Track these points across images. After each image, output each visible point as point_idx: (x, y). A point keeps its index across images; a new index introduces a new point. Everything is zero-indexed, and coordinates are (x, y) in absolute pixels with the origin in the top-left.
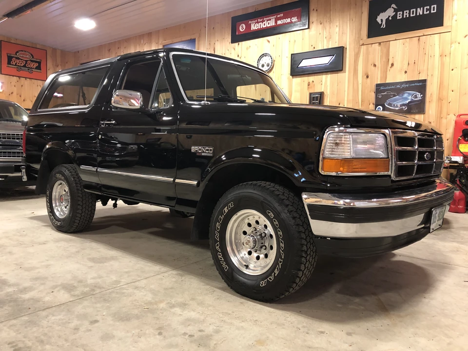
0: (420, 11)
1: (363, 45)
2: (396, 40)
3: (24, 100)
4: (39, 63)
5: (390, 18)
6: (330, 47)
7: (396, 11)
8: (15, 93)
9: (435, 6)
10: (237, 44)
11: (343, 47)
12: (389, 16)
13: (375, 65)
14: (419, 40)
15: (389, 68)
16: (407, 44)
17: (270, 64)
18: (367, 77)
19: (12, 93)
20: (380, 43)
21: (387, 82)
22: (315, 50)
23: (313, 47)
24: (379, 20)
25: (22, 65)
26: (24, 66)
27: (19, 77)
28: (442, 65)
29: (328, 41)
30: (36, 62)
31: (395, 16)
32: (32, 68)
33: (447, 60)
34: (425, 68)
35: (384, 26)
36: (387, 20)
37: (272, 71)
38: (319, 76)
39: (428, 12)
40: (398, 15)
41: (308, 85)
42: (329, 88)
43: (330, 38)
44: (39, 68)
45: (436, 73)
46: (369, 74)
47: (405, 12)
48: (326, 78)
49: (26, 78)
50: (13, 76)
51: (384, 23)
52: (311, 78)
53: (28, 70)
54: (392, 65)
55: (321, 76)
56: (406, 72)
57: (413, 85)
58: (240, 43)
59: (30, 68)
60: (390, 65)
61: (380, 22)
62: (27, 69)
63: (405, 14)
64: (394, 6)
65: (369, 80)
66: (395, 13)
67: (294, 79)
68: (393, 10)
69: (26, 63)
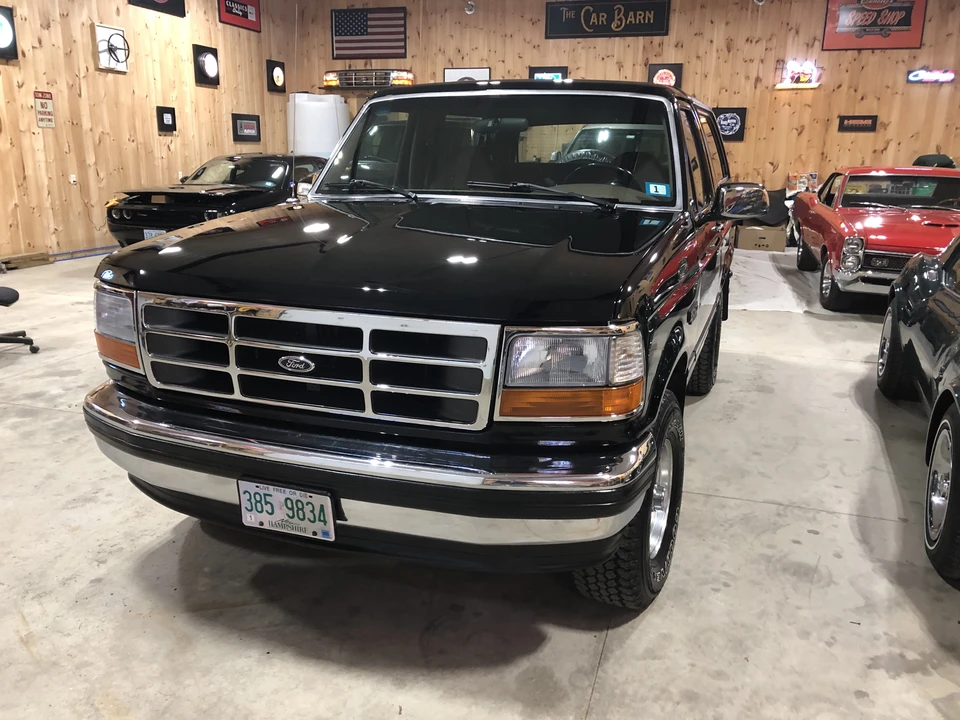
3: (862, 99)
4: (909, 11)
8: (845, 87)
19: (840, 86)
25: (869, 22)
26: (874, 24)
27: (860, 50)
30: (900, 9)
32: (889, 25)
44: (906, 22)
49: (873, 49)
50: (847, 50)
53: (881, 30)
59: (885, 25)
62: (877, 29)
69: (879, 16)
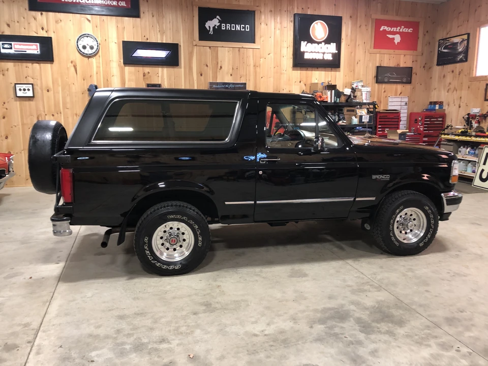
0: (238, 28)
1: (196, 45)
2: (223, 47)
5: (216, 27)
6: (164, 42)
7: (220, 22)
9: (248, 26)
10: (39, 13)
11: (178, 44)
12: (215, 25)
13: (207, 66)
14: (239, 50)
15: (218, 70)
16: (231, 52)
17: (95, 47)
18: (201, 75)
20: (210, 47)
21: (218, 82)
22: (148, 41)
23: (146, 38)
24: (207, 26)
28: (255, 72)
29: (162, 35)
31: (220, 26)
33: (258, 69)
34: (245, 74)
35: (211, 32)
36: (214, 28)
37: (97, 56)
38: (155, 68)
39: (244, 30)
40: (222, 27)
41: (144, 76)
42: (166, 80)
43: (162, 32)
45: (252, 78)
46: (203, 73)
47: (227, 25)
48: (163, 71)
51: (211, 29)
52: (147, 69)
54: (221, 67)
55: (157, 68)
56: (231, 75)
57: (238, 86)
58: (44, 13)
60: (219, 68)
61: (208, 29)
63: (227, 27)
64: (218, 17)
65: (202, 78)
66: (219, 24)
67: (126, 67)
68: (218, 21)
